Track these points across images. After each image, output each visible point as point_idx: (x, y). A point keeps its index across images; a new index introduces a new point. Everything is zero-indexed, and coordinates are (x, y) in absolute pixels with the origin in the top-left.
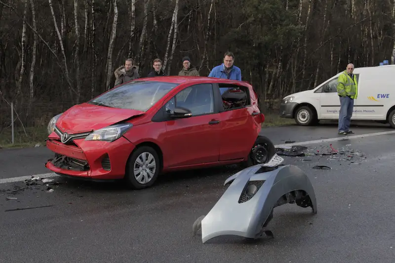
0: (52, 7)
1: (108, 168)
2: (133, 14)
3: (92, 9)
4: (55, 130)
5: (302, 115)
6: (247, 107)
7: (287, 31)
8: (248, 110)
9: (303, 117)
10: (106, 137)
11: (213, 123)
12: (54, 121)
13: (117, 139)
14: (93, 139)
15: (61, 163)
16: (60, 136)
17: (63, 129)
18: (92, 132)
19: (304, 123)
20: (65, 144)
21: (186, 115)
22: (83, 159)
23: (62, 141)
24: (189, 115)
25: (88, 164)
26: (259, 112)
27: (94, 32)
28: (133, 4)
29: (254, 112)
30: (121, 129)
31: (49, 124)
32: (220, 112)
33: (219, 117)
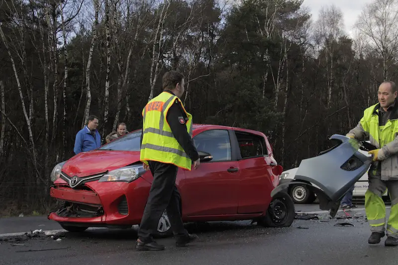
0: (20, 92)
1: (125, 211)
2: (106, 99)
3: (64, 94)
4: (61, 175)
5: (298, 192)
6: (265, 156)
7: (267, 117)
8: (265, 159)
9: (299, 194)
10: (122, 178)
11: (231, 170)
12: (58, 169)
13: (135, 180)
14: (108, 180)
15: (66, 213)
16: (67, 181)
17: (71, 174)
18: (107, 172)
19: (297, 200)
20: (73, 188)
21: (205, 158)
22: (95, 203)
23: (70, 185)
24: (210, 157)
25: (102, 208)
26: (276, 163)
27: (65, 118)
28: (106, 89)
29: (272, 162)
30: (139, 169)
31: (52, 173)
32: (238, 160)
33: (237, 166)
